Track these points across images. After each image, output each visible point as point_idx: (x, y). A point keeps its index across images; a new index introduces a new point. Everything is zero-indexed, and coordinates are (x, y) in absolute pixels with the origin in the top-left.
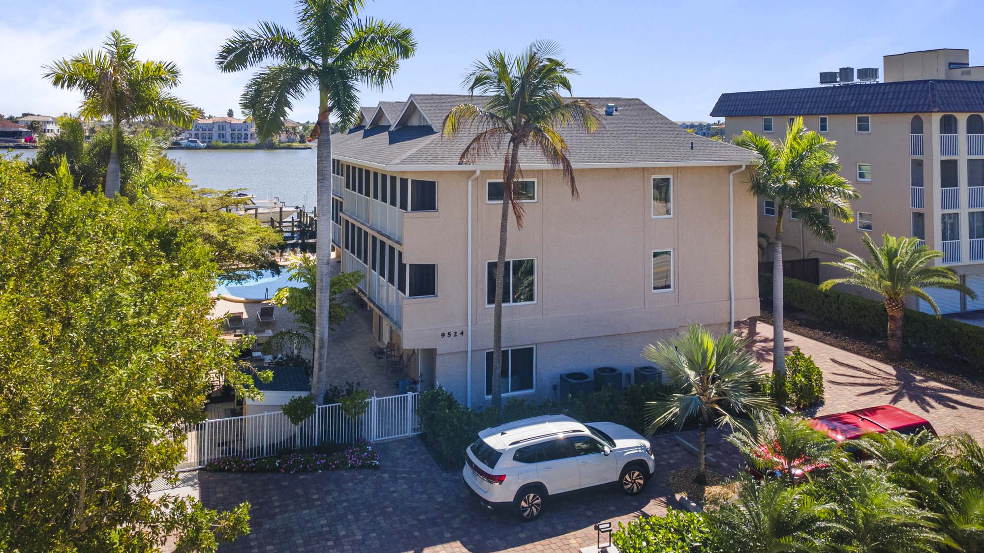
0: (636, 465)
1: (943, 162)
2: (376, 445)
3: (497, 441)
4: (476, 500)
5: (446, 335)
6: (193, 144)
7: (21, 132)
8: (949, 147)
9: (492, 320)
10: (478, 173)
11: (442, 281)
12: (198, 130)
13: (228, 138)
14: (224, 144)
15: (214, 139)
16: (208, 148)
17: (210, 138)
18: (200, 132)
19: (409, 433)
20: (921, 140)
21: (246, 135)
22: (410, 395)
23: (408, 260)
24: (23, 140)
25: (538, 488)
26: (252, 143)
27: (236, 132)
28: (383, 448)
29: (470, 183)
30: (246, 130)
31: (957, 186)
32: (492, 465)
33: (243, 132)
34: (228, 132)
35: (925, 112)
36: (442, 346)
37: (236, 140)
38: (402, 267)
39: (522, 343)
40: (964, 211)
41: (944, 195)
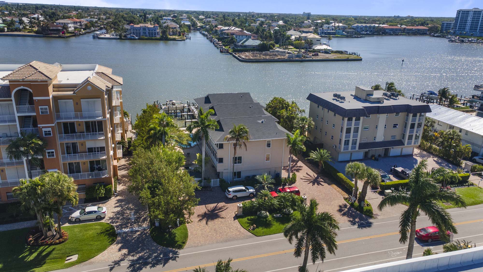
0: (252, 193)
1: (347, 128)
2: (213, 187)
3: (230, 189)
4: (227, 197)
5: (225, 169)
6: (133, 37)
7: (60, 29)
10: (231, 143)
11: (224, 160)
12: (134, 30)
13: (148, 34)
14: (146, 37)
15: (141, 34)
16: (139, 39)
17: (140, 34)
18: (135, 31)
19: (218, 185)
20: (343, 122)
21: (155, 33)
22: (218, 179)
23: (218, 157)
24: (61, 33)
25: (236, 196)
26: (158, 37)
27: (151, 31)
28: (214, 187)
29: (229, 144)
30: (155, 31)
31: (350, 133)
32: (229, 193)
33: (154, 32)
34: (147, 31)
36: (224, 171)
37: (151, 35)
38: (217, 158)
39: (239, 171)
40: (351, 139)
41: (346, 136)
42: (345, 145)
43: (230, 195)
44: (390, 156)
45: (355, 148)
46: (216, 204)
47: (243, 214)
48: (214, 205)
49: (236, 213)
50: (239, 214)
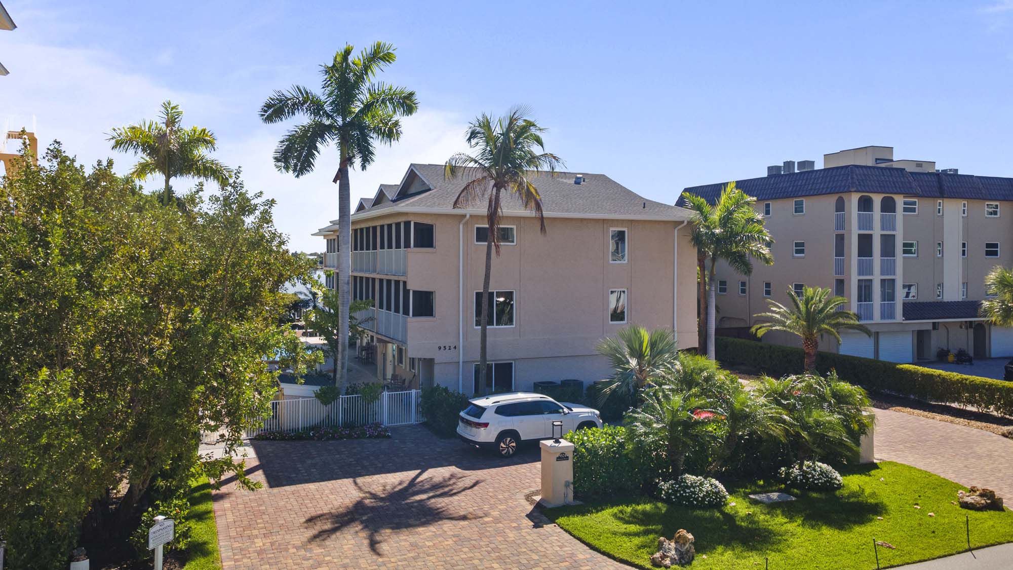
1: (860, 235)
2: (387, 428)
3: (482, 402)
5: (442, 348)
8: (865, 223)
9: (479, 339)
10: (468, 216)
11: (439, 304)
19: (414, 422)
20: (843, 217)
22: (414, 391)
23: (411, 287)
25: (512, 434)
28: (392, 431)
29: (461, 226)
31: (871, 257)
32: (478, 417)
35: (846, 192)
36: (440, 357)
38: (406, 292)
39: (503, 358)
40: (877, 278)
41: (860, 264)
42: (860, 300)
43: (486, 425)
44: (993, 355)
45: (892, 315)
46: (412, 474)
47: (576, 497)
48: (406, 476)
49: (538, 498)
50: (558, 501)
